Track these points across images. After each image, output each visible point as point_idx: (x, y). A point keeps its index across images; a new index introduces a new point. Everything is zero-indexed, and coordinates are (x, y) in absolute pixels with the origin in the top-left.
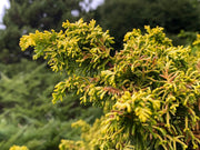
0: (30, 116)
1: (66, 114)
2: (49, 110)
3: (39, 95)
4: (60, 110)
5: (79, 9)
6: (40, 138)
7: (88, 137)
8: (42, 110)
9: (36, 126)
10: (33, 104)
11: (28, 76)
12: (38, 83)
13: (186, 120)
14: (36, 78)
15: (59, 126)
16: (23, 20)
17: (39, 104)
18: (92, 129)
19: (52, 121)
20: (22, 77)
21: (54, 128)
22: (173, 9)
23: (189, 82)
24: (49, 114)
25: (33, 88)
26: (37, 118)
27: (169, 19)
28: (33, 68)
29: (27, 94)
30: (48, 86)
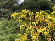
0: (4, 33)
1: (14, 32)
2: (9, 31)
3: (6, 27)
4: (12, 31)
5: (17, 3)
6: (7, 39)
7: (22, 38)
8: (7, 31)
9: (6, 36)
10: (4, 30)
11: (3, 22)
12: (6, 24)
13: (53, 34)
14: (5, 22)
15: (12, 36)
16: (1, 6)
17: (6, 29)
18: (23, 36)
19: (10, 34)
20: (1, 22)
21: (11, 36)
22: (42, 3)
23: (54, 25)
24: (9, 32)
25: (4, 25)
26: (6, 33)
27: (41, 6)
28: (4, 20)
29: (3, 27)
30: (9, 24)
